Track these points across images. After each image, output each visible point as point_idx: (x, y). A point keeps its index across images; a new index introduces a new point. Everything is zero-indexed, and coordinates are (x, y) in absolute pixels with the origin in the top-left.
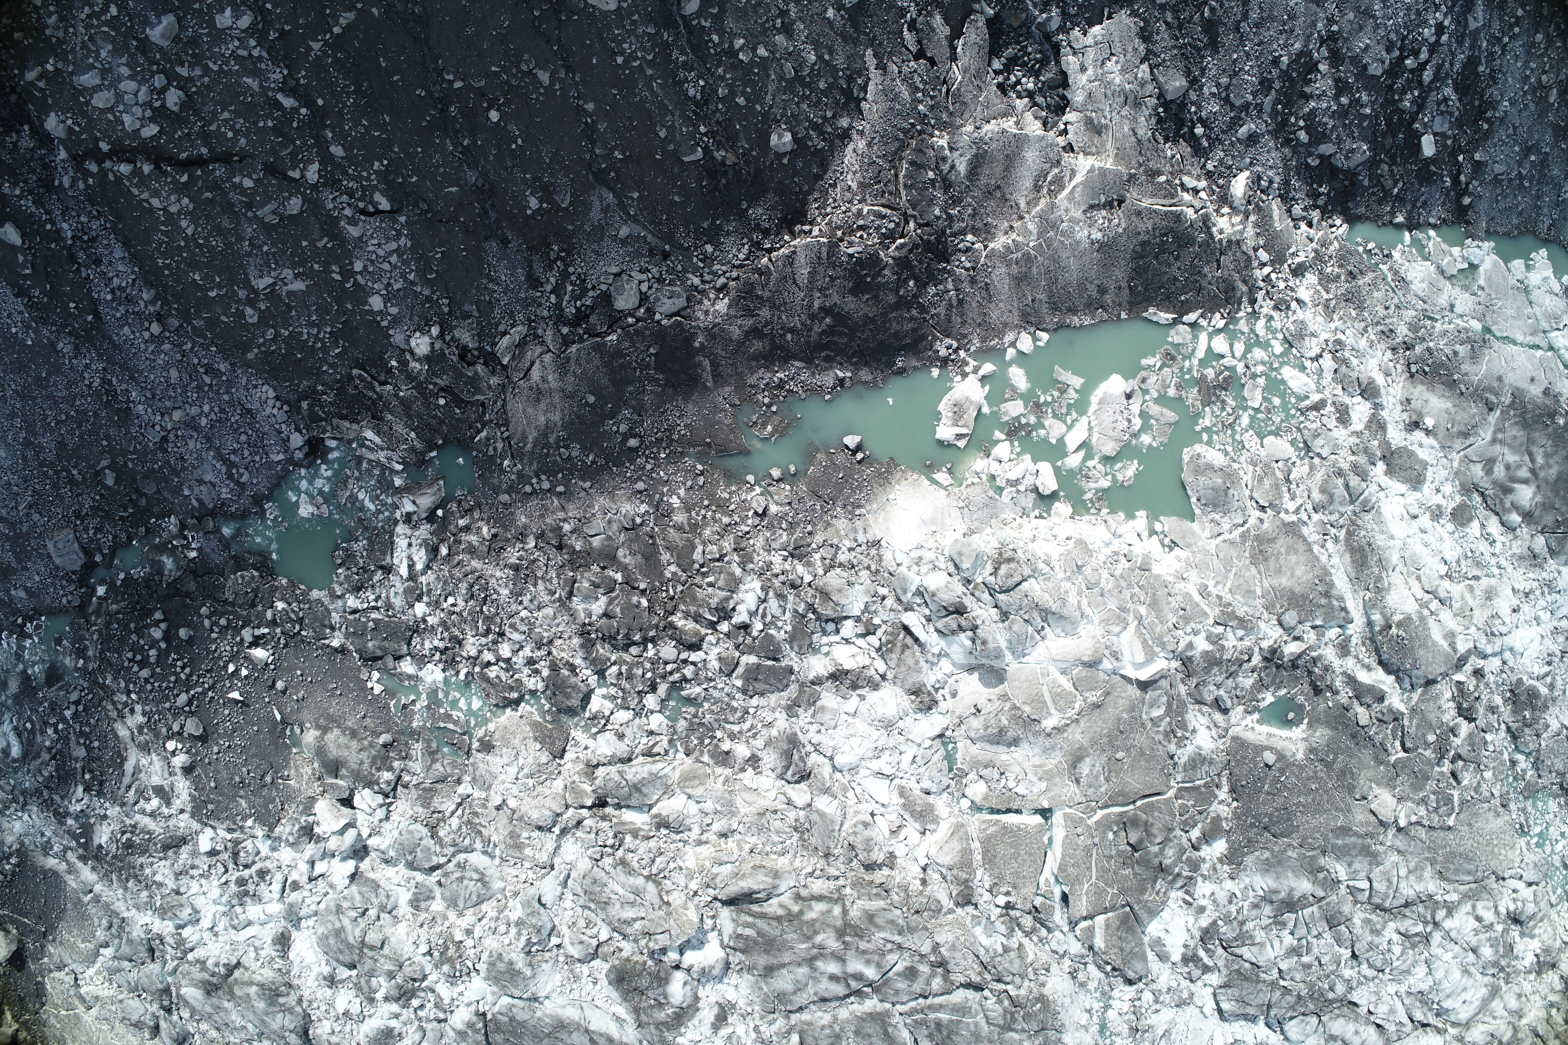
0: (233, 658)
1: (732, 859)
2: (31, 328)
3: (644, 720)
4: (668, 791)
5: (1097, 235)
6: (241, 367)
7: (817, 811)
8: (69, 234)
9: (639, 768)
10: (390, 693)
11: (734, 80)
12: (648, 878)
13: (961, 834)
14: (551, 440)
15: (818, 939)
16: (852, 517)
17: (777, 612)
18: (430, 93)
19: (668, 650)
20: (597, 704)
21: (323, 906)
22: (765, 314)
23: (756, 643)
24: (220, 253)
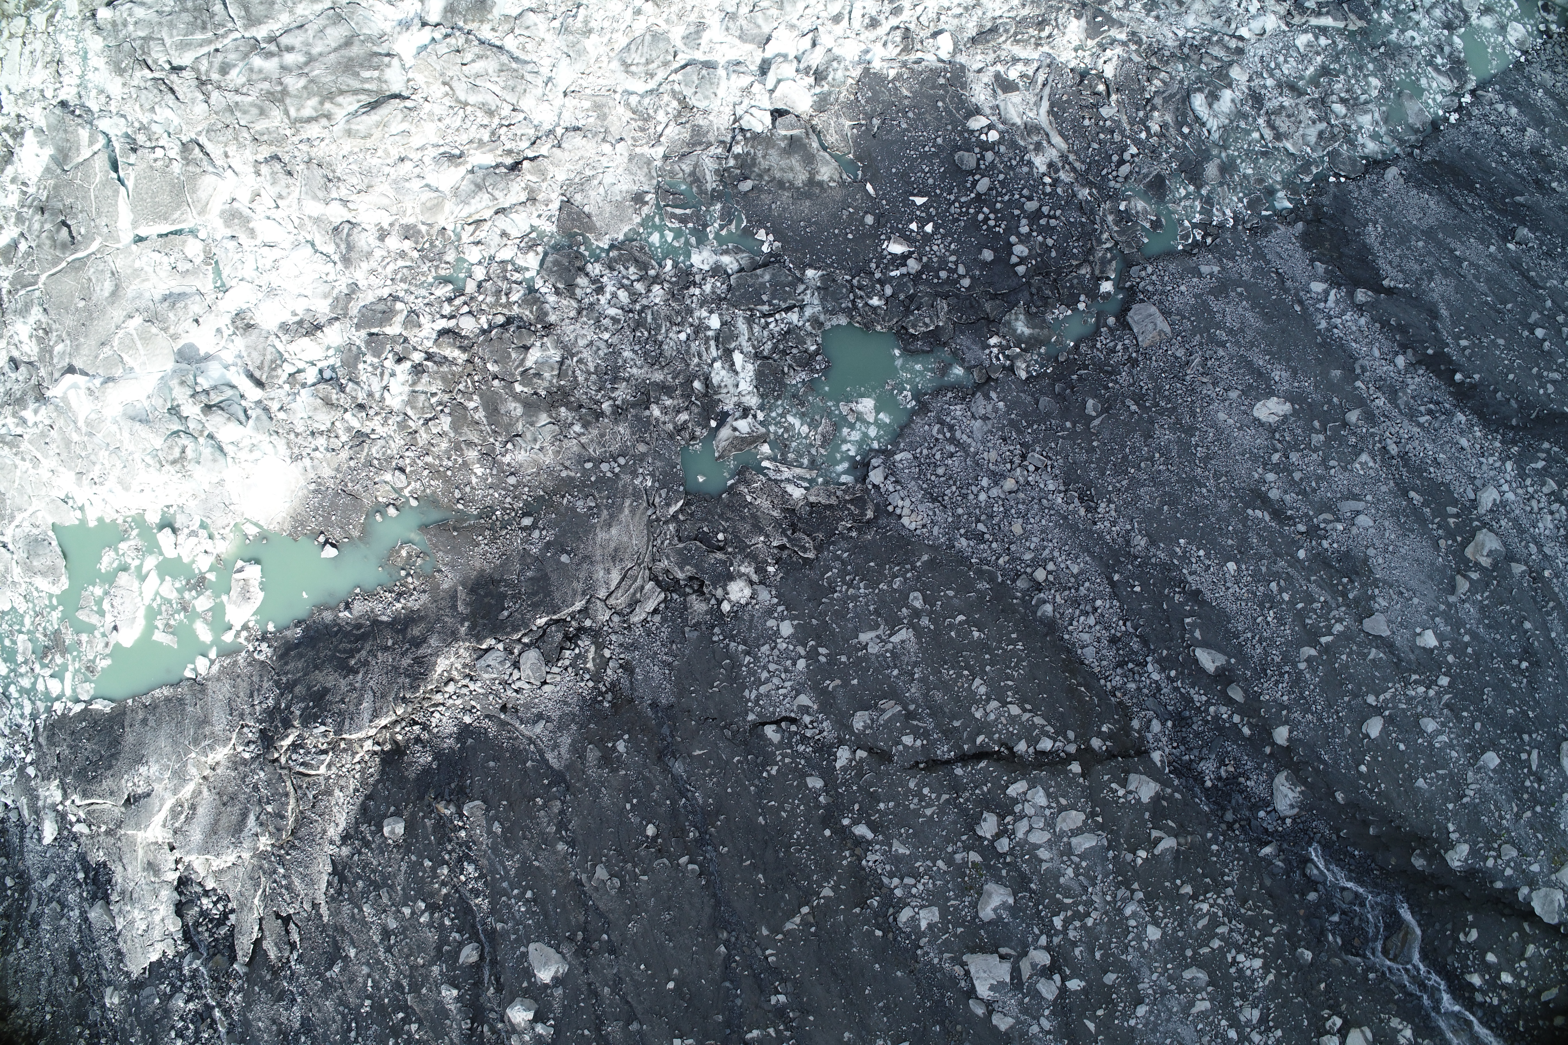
0: (928, 238)
1: (392, 139)
2: (1179, 558)
3: (486, 256)
4: (455, 192)
5: (143, 770)
6: (939, 546)
7: (320, 199)
8: (1150, 668)
9: (480, 206)
10: (748, 233)
11: (432, 883)
12: (466, 104)
13: (199, 206)
14: (605, 512)
15: (303, 82)
16: (318, 481)
17: (372, 379)
18: (715, 850)
19: (468, 325)
20: (532, 261)
22: (406, 662)
23: (388, 347)
24: (945, 663)
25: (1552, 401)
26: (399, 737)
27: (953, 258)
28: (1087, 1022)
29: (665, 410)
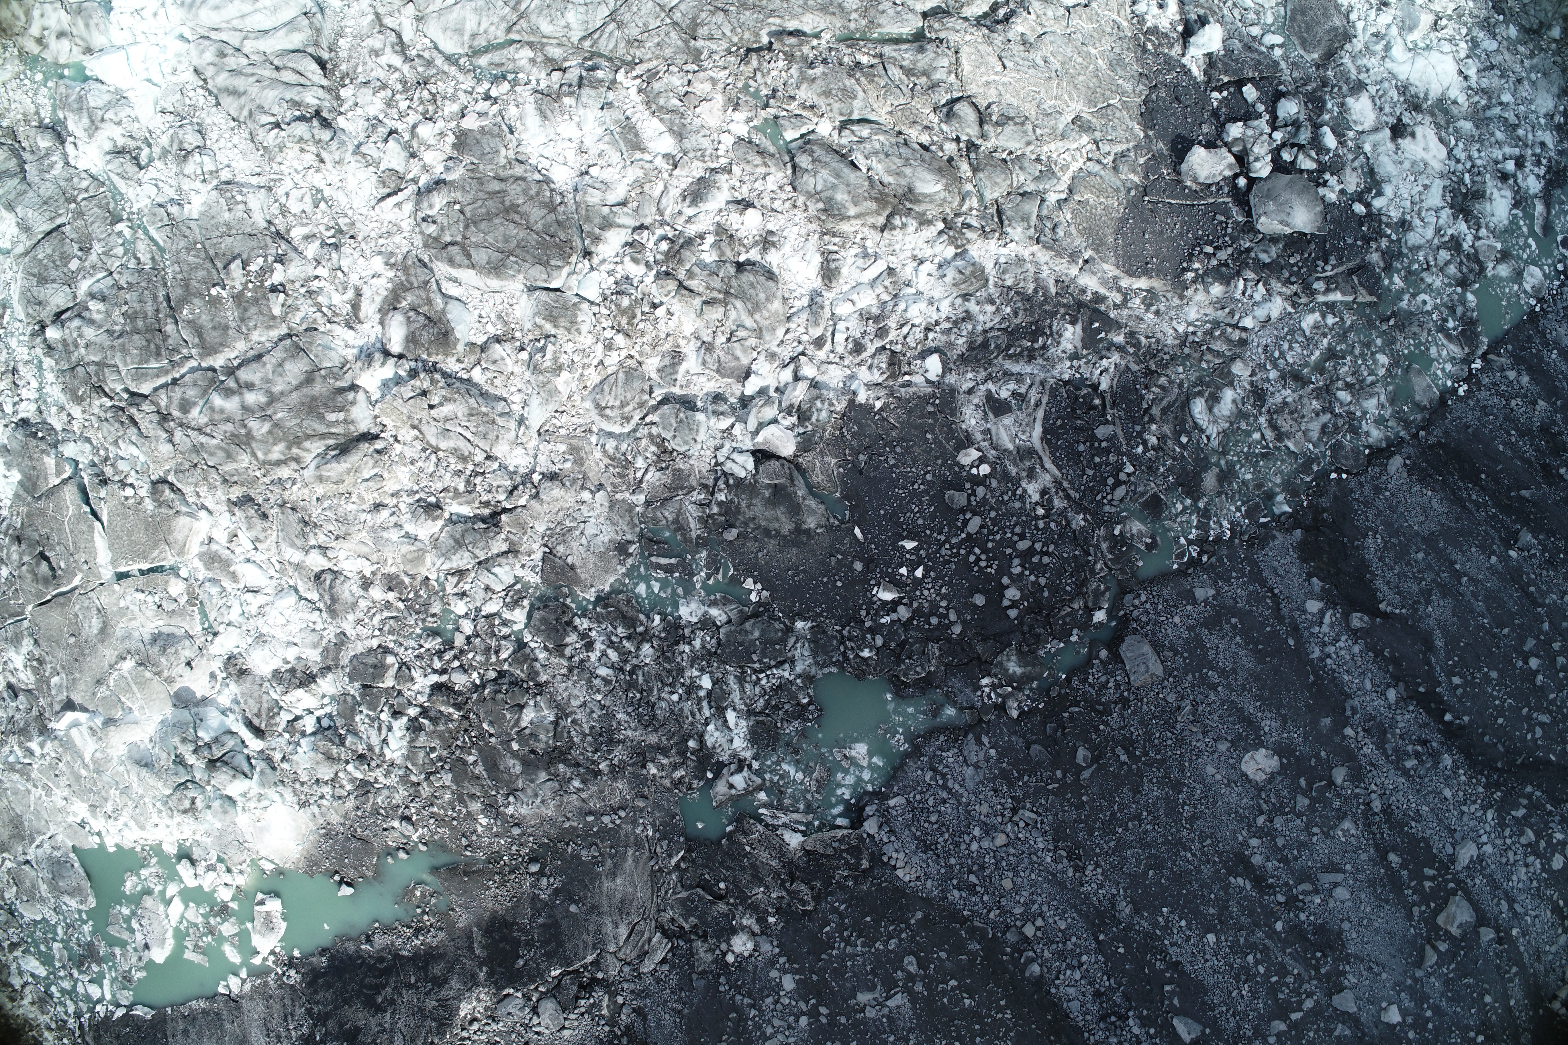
0: (918, 583)
1: (365, 484)
2: (1162, 928)
3: (471, 608)
4: (435, 542)
6: (934, 898)
7: (299, 548)
8: (1131, 1022)
12: (438, 449)
13: (177, 547)
14: (609, 862)
15: (267, 427)
16: (328, 827)
19: (460, 680)
21: (780, 332)
22: (431, 1004)
23: (383, 700)
24: (938, 1032)
25: (1538, 747)
27: (944, 603)
29: (662, 767)
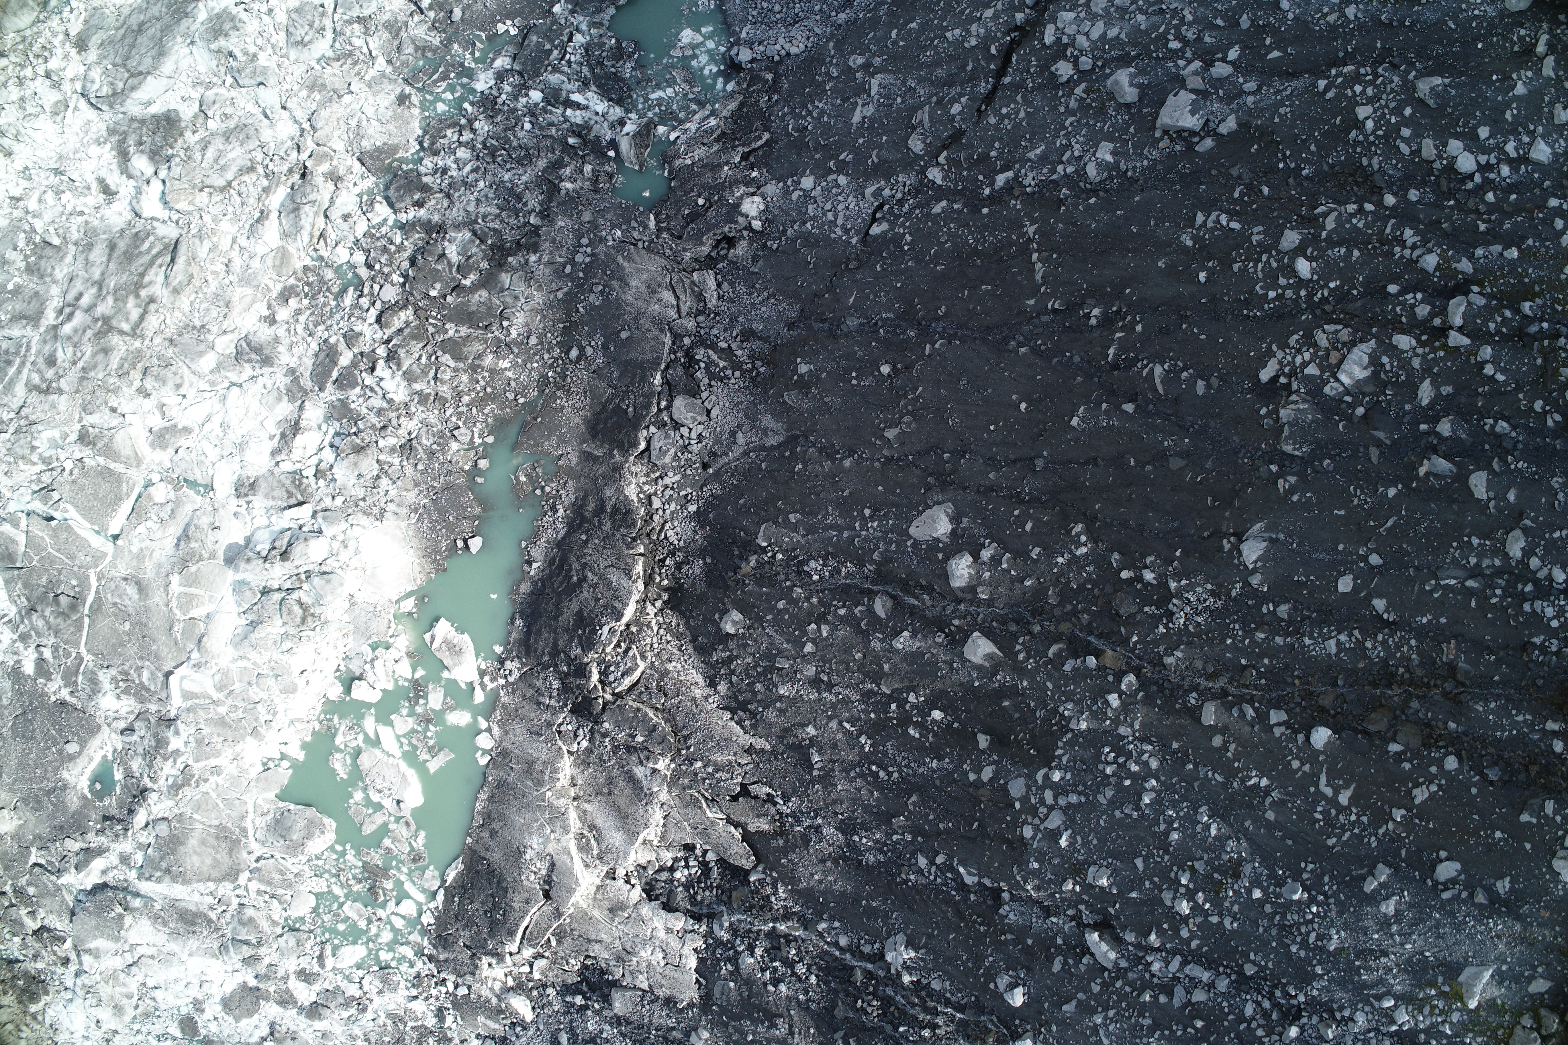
1: (208, 261)
3: (350, 245)
4: (285, 235)
5: (528, 855)
6: (831, 33)
7: (205, 352)
9: (310, 220)
10: (493, 38)
11: (800, 609)
12: (229, 184)
14: (614, 282)
15: (111, 300)
16: (413, 509)
17: (370, 403)
18: (938, 319)
19: (390, 294)
20: (382, 210)
22: (607, 525)
23: (356, 372)
26: (665, 582)
28: (1270, 56)
29: (572, 179)
